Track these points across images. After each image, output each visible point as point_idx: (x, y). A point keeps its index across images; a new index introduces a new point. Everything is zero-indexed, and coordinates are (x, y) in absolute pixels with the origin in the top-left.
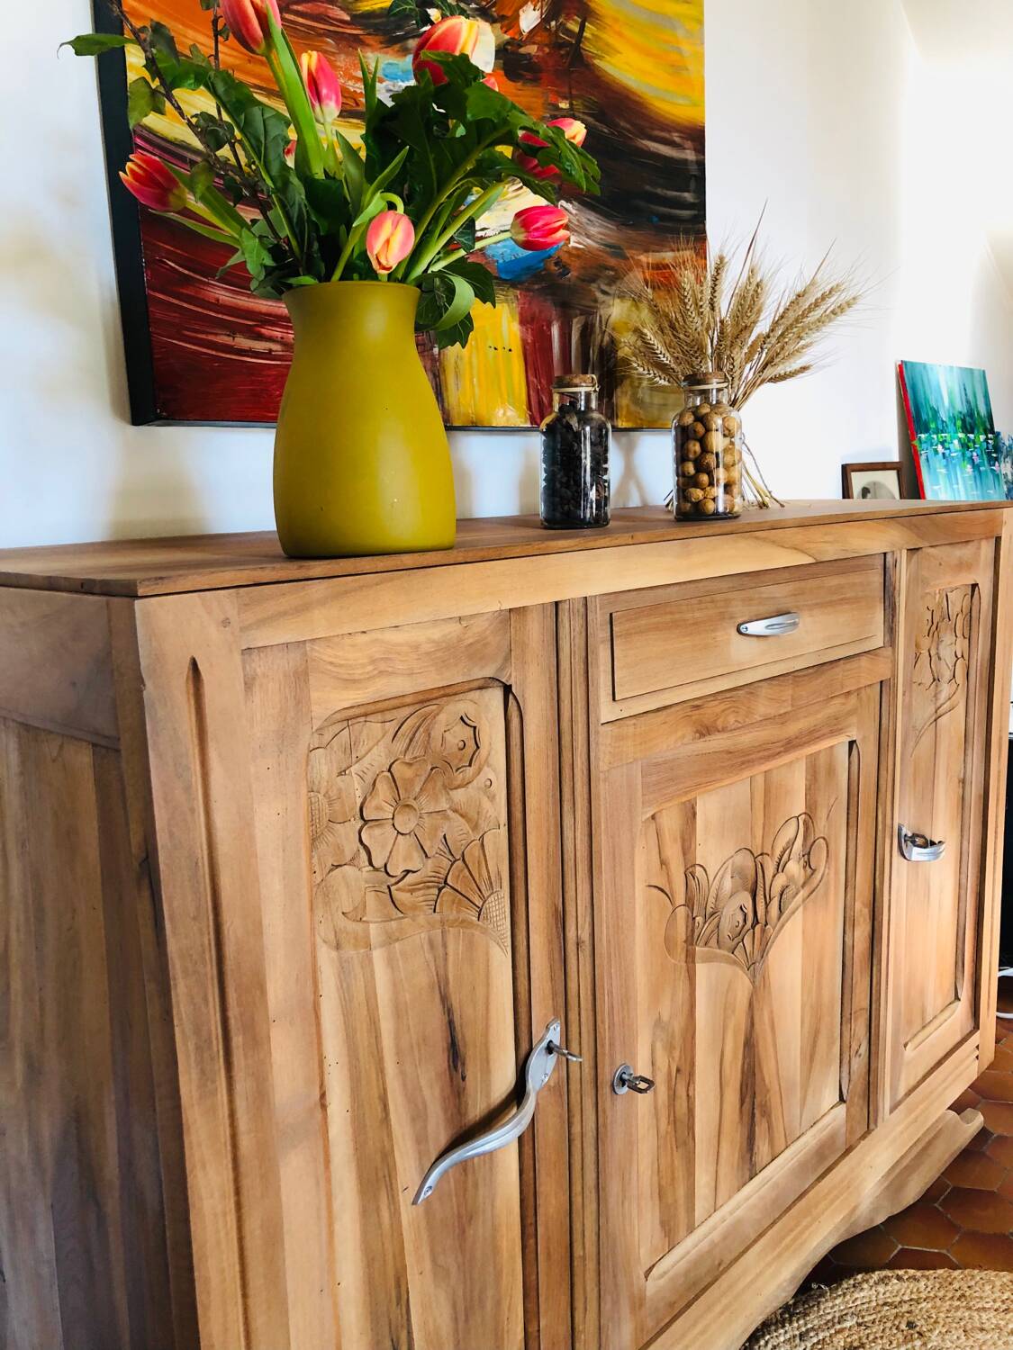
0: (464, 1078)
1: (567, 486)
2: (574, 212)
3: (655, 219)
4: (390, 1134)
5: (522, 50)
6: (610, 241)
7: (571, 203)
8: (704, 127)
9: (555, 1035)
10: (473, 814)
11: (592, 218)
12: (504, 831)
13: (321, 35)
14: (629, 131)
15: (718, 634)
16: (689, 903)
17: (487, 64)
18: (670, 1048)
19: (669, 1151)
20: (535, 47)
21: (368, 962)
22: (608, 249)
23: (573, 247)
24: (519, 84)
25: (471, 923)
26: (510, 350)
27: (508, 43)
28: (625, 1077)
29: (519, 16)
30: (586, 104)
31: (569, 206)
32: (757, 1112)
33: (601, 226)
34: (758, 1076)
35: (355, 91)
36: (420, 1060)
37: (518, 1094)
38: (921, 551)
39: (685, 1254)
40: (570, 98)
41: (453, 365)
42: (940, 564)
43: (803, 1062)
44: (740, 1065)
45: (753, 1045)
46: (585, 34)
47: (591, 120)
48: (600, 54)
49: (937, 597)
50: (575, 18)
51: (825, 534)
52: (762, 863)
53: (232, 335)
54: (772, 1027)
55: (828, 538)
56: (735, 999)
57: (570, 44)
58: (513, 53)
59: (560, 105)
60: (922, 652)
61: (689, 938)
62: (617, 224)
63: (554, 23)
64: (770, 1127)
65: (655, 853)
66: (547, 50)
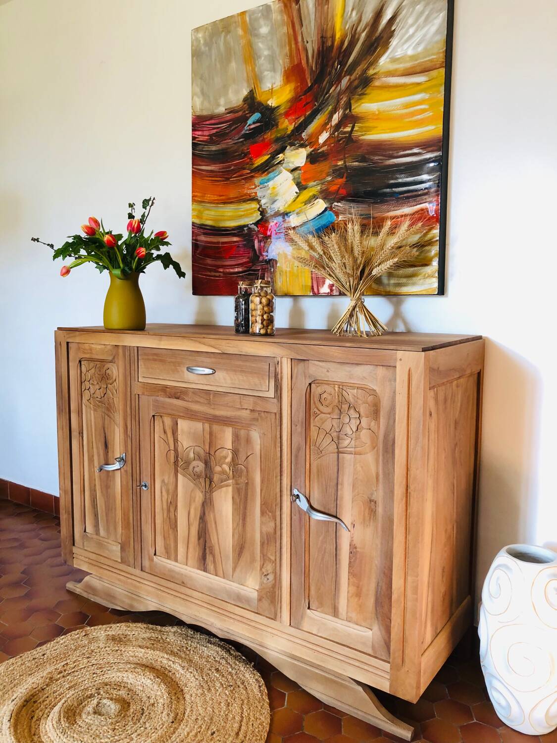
0: (108, 452)
2: (342, 206)
5: (319, 151)
7: (340, 202)
11: (353, 205)
14: (381, 159)
15: (179, 368)
16: (176, 451)
20: (327, 146)
22: (362, 217)
24: (317, 164)
27: (312, 151)
29: (318, 139)
30: (353, 158)
31: (339, 204)
32: (207, 550)
33: (358, 208)
34: (207, 536)
38: (307, 362)
39: (170, 564)
40: (344, 159)
41: (279, 274)
42: (328, 371)
43: (234, 551)
44: (198, 523)
45: (205, 521)
46: (355, 129)
47: (356, 164)
48: (363, 133)
49: (337, 389)
50: (349, 125)
51: (228, 343)
52: (209, 457)
53: (210, 272)
54: (216, 523)
55: (230, 345)
56: (195, 497)
57: (346, 137)
58: (315, 153)
59: (338, 164)
60: (322, 413)
61: (176, 463)
62: (369, 204)
63: (337, 133)
64: (214, 562)
65: (162, 428)
66: (333, 145)
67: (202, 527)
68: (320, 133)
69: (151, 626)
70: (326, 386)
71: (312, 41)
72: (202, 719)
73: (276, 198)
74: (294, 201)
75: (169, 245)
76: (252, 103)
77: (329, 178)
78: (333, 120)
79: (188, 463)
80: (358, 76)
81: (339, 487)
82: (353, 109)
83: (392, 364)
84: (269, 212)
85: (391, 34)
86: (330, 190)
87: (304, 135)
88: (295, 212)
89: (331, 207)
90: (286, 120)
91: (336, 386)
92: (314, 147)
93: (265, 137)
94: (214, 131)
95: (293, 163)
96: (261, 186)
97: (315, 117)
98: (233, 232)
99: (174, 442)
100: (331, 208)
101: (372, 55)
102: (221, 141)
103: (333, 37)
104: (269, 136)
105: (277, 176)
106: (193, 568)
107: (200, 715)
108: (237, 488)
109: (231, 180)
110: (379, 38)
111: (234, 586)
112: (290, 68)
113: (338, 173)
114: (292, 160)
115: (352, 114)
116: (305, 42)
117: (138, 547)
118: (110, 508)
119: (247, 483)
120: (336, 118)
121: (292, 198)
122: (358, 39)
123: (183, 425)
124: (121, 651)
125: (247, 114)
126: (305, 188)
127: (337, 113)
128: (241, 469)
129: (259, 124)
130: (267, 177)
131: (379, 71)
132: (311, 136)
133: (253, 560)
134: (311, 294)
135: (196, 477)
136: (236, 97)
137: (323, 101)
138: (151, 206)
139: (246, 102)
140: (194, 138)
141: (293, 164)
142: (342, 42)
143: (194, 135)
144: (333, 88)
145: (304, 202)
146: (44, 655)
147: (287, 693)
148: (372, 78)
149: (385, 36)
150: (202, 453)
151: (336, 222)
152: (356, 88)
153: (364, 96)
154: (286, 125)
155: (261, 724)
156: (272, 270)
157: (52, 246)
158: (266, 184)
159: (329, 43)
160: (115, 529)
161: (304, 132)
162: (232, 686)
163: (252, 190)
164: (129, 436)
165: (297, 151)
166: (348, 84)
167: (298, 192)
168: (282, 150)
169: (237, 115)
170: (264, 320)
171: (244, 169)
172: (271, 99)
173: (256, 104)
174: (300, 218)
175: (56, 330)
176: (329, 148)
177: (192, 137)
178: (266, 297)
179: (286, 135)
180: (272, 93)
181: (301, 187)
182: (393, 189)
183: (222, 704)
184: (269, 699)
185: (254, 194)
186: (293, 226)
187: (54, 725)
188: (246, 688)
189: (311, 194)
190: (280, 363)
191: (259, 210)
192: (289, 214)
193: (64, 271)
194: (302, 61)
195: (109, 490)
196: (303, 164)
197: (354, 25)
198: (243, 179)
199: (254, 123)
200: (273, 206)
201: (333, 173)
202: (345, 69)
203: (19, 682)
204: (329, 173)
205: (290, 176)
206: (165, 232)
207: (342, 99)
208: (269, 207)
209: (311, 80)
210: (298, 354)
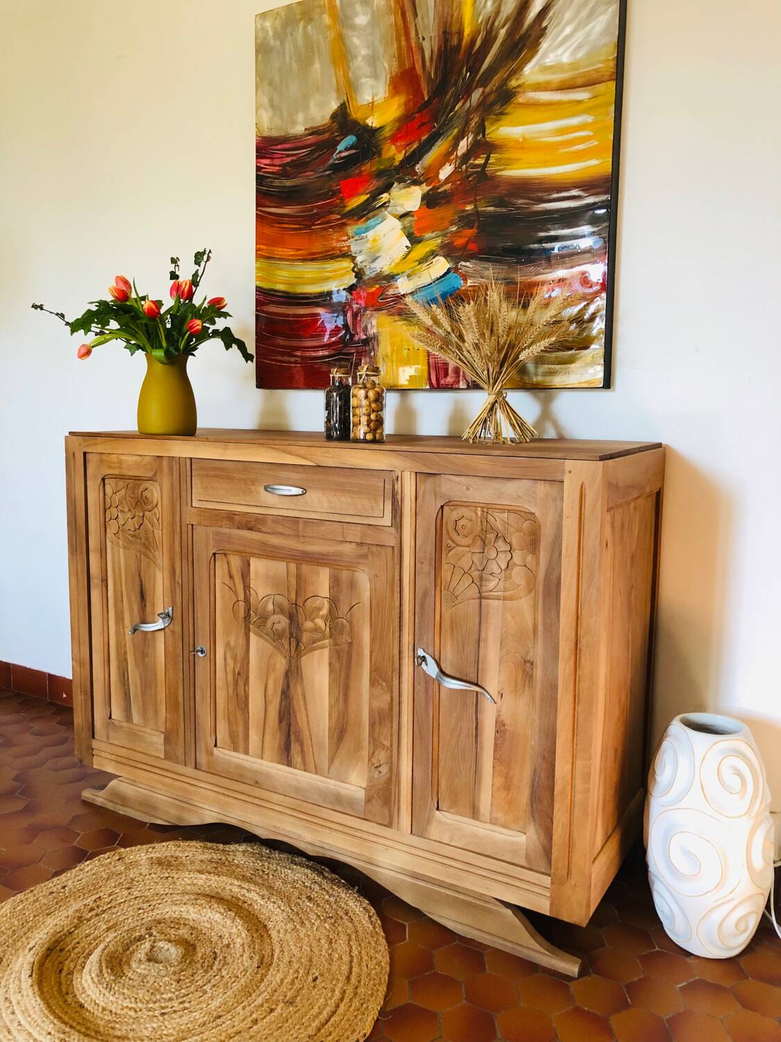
0: (145, 606)
2: (471, 266)
5: (439, 190)
7: (468, 261)
11: (487, 266)
15: (253, 487)
16: (246, 603)
20: (450, 184)
23: (470, 286)
24: (437, 208)
26: (418, 349)
27: (430, 190)
29: (439, 173)
31: (467, 264)
32: (292, 737)
33: (493, 269)
34: (293, 717)
38: (439, 476)
39: (237, 758)
40: (475, 202)
41: (381, 360)
42: (468, 489)
43: (331, 737)
44: (279, 700)
45: (289, 697)
46: (489, 161)
47: (492, 209)
48: (502, 167)
49: (479, 513)
50: (482, 156)
51: (325, 452)
52: (296, 610)
53: (283, 356)
54: (305, 699)
55: (327, 455)
56: (275, 665)
57: (476, 173)
58: (433, 194)
59: (466, 209)
60: (458, 545)
61: (247, 617)
62: (510, 265)
63: (464, 166)
64: (302, 751)
65: (226, 570)
66: (459, 183)
67: (285, 706)
68: (442, 165)
69: (209, 844)
70: (464, 509)
71: (431, 37)
72: (298, 961)
73: (377, 255)
74: (405, 258)
75: (228, 317)
76: (343, 120)
77: (454, 228)
78: (459, 148)
79: (264, 618)
80: (494, 88)
81: (482, 644)
82: (488, 134)
83: (558, 478)
84: (367, 273)
85: (543, 33)
86: (455, 244)
87: (418, 168)
88: (405, 274)
89: (456, 267)
90: (393, 147)
91: (479, 509)
92: (433, 184)
93: (363, 168)
94: (289, 159)
95: (402, 206)
96: (357, 237)
97: (435, 143)
98: (316, 300)
99: (244, 589)
100: (456, 270)
101: (516, 59)
102: (298, 174)
103: (460, 33)
104: (368, 167)
105: (380, 223)
106: (272, 761)
107: (294, 955)
108: (336, 650)
109: (313, 228)
110: (526, 36)
111: (331, 784)
112: (399, 74)
113: (465, 221)
114: (401, 201)
115: (486, 141)
116: (421, 39)
117: (190, 736)
118: (148, 684)
119: (351, 644)
120: (463, 146)
121: (402, 254)
122: (496, 38)
123: (257, 565)
124: (173, 878)
125: (337, 136)
126: (419, 241)
127: (466, 138)
128: (342, 624)
129: (354, 151)
130: (364, 226)
131: (524, 82)
132: (427, 169)
133: (358, 747)
134: (428, 387)
135: (276, 636)
136: (320, 111)
137: (445, 121)
138: (206, 262)
139: (336, 119)
140: (258, 169)
142: (473, 41)
143: (259, 165)
144: (460, 104)
145: (417, 261)
146: (64, 887)
147: (406, 924)
148: (515, 92)
149: (534, 35)
150: (286, 604)
151: (463, 288)
152: (492, 104)
153: (503, 116)
154: (393, 153)
155: (379, 964)
156: (372, 354)
157: (62, 316)
158: (363, 235)
159: (455, 42)
160: (156, 711)
161: (418, 163)
162: (332, 917)
163: (343, 243)
164: (178, 583)
165: (407, 189)
166: (481, 99)
167: (410, 246)
168: (387, 188)
169: (321, 137)
170: (372, 421)
171: (332, 213)
172: (372, 117)
173: (349, 123)
174: (412, 281)
175: (68, 435)
176: (453, 186)
177: (257, 166)
178: (373, 389)
179: (393, 168)
180: (372, 109)
181: (414, 239)
182: (543, 245)
183: (323, 941)
184: (385, 931)
185: (346, 248)
186: (402, 293)
187: (94, 979)
188: (352, 919)
189: (428, 249)
190: (400, 479)
191: (353, 270)
192: (397, 277)
193: (83, 351)
194: (416, 66)
195: (146, 659)
196: (417, 208)
197: (490, 17)
198: (331, 227)
199: (346, 149)
200: (372, 266)
201: (459, 221)
202: (478, 78)
203: (33, 925)
204: (455, 222)
205: (398, 224)
206: (223, 298)
207: (472, 119)
208: (368, 267)
209: (428, 91)
210: (425, 465)
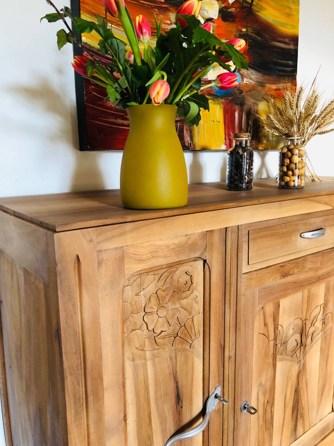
0: (182, 407)
1: (237, 175)
3: (277, 72)
4: (151, 429)
5: (229, 10)
6: (259, 81)
8: (298, 36)
9: (219, 391)
10: (189, 309)
11: (253, 72)
12: (201, 315)
13: (153, 8)
14: (269, 39)
15: (292, 237)
16: (275, 339)
17: (215, 16)
18: (264, 394)
19: (263, 433)
20: (234, 9)
21: (145, 366)
22: (258, 84)
23: (245, 83)
24: (227, 23)
25: (187, 350)
26: (219, 122)
27: (224, 8)
28: (246, 406)
30: (253, 29)
32: (299, 417)
33: (256, 75)
34: (300, 403)
35: (165, 28)
36: (165, 401)
37: (203, 413)
40: (246, 27)
43: (318, 397)
44: (293, 399)
45: (299, 391)
46: (253, 3)
47: (254, 35)
48: (259, 10)
52: (305, 323)
54: (307, 385)
57: (248, 7)
58: (225, 11)
59: (243, 30)
64: (304, 423)
65: (262, 321)
66: (238, 10)
67: (296, 399)
79: (286, 343)
92: (225, 4)
99: (274, 329)
100: (239, 70)
108: (325, 337)
114: (206, 8)
128: (329, 317)
141: (207, 13)
151: (242, 84)
174: (215, 72)
196: (216, 18)
204: (237, 36)
